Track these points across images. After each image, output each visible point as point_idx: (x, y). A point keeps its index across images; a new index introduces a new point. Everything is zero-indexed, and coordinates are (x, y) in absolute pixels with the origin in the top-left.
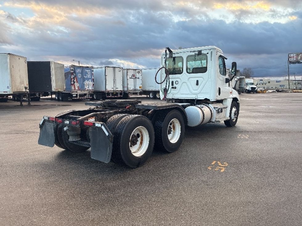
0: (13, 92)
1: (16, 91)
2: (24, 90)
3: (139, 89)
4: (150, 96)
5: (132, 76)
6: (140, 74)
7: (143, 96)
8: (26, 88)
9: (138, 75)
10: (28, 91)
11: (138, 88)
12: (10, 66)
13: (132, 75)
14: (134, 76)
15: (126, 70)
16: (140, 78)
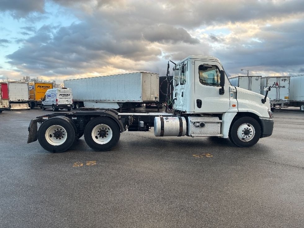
0: (143, 101)
1: (146, 100)
2: (154, 99)
3: (284, 99)
4: (301, 108)
5: (273, 85)
6: (287, 82)
7: (290, 108)
8: (156, 98)
9: (282, 83)
10: (158, 100)
11: (282, 98)
12: (142, 81)
13: (273, 83)
14: (277, 84)
15: (266, 79)
16: (287, 87)
